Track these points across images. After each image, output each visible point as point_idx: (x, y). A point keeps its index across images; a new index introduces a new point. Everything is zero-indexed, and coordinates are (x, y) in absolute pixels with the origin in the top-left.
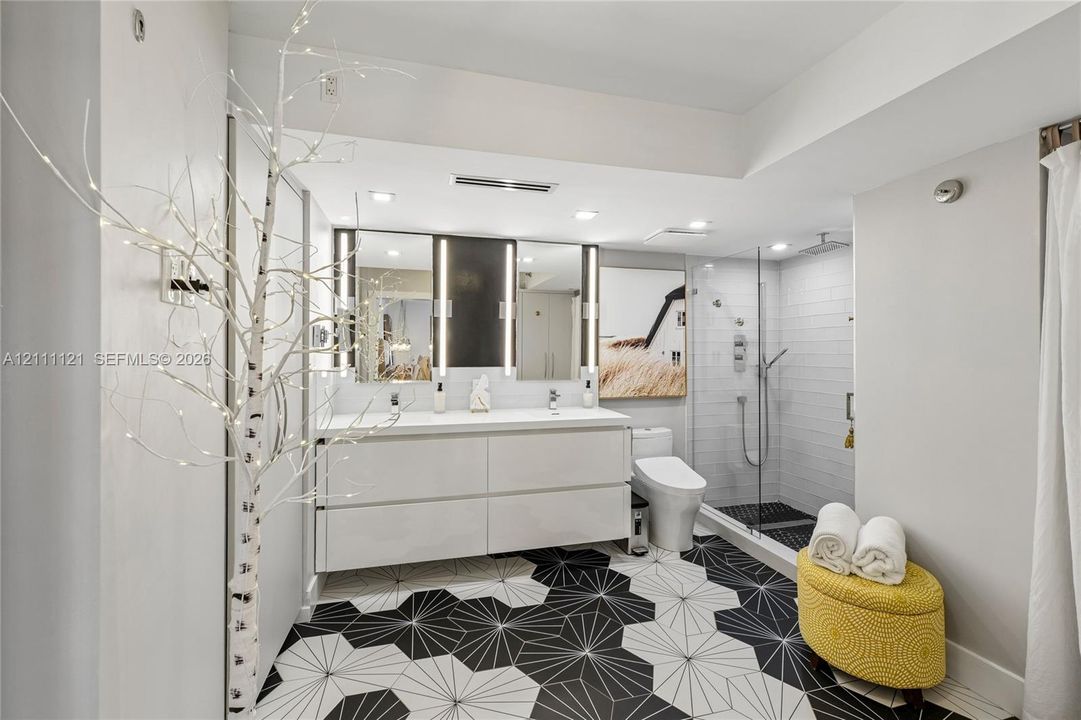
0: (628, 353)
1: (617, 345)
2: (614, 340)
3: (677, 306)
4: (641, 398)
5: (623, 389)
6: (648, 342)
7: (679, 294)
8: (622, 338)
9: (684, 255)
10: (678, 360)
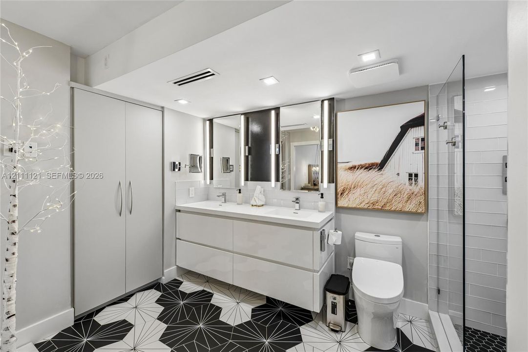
0: (362, 175)
1: (353, 168)
2: (350, 165)
3: (416, 133)
4: (374, 210)
5: (357, 201)
6: (381, 166)
7: (419, 121)
8: (357, 163)
9: (428, 86)
10: (416, 180)
